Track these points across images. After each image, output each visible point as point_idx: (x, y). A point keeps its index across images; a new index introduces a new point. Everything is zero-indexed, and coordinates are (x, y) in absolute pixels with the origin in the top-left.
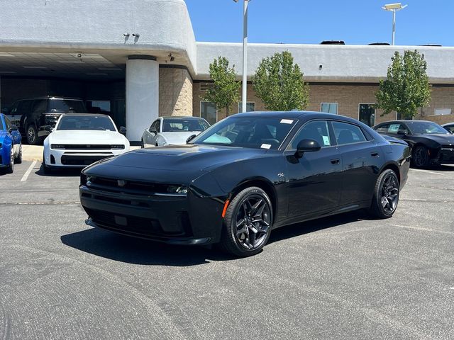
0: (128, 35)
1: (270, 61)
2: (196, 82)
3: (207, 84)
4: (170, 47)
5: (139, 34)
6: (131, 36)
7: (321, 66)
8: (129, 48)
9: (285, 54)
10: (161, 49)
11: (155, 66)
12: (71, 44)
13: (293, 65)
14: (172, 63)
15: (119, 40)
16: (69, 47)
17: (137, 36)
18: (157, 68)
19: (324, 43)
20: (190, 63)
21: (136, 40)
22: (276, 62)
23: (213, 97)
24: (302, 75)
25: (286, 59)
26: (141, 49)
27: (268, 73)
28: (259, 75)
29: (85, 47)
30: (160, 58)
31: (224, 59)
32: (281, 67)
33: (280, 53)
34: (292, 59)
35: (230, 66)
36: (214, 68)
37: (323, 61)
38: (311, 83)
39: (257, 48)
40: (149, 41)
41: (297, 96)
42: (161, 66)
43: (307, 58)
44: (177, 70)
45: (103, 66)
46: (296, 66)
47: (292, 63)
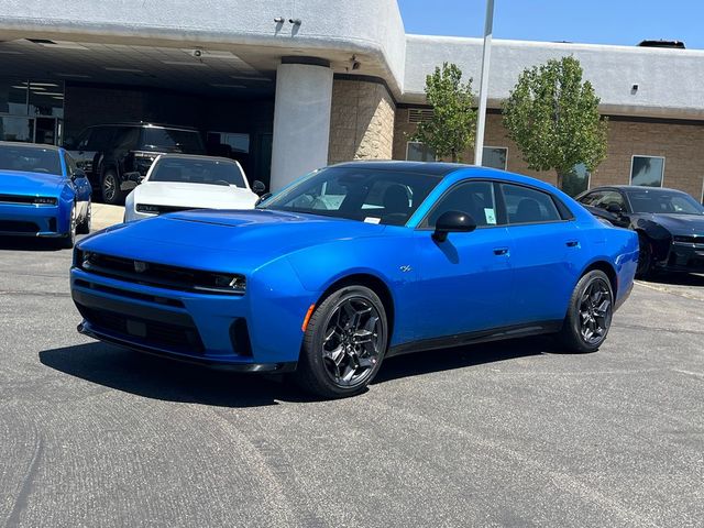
0: (282, 21)
1: (539, 73)
2: (402, 107)
3: (420, 111)
4: (353, 45)
5: (301, 19)
6: (286, 23)
7: (635, 87)
8: (282, 44)
9: (567, 61)
10: (337, 48)
11: (326, 76)
12: (184, 33)
13: (582, 83)
14: (356, 72)
15: (268, 30)
16: (180, 38)
17: (298, 24)
18: (330, 79)
19: (645, 44)
20: (390, 73)
21: (295, 31)
22: (549, 75)
23: (429, 136)
24: (597, 101)
25: (568, 71)
26: (302, 46)
27: (532, 96)
28: (516, 98)
29: (207, 39)
30: (336, 62)
31: (453, 67)
32: (558, 87)
33: (559, 60)
34: (581, 71)
35: (464, 80)
36: (435, 83)
37: (640, 78)
38: (613, 118)
39: (518, 48)
40: (318, 31)
41: (583, 140)
42: (337, 77)
43: (610, 70)
44: (367, 84)
45: (238, 72)
46: (587, 85)
47: (578, 79)
